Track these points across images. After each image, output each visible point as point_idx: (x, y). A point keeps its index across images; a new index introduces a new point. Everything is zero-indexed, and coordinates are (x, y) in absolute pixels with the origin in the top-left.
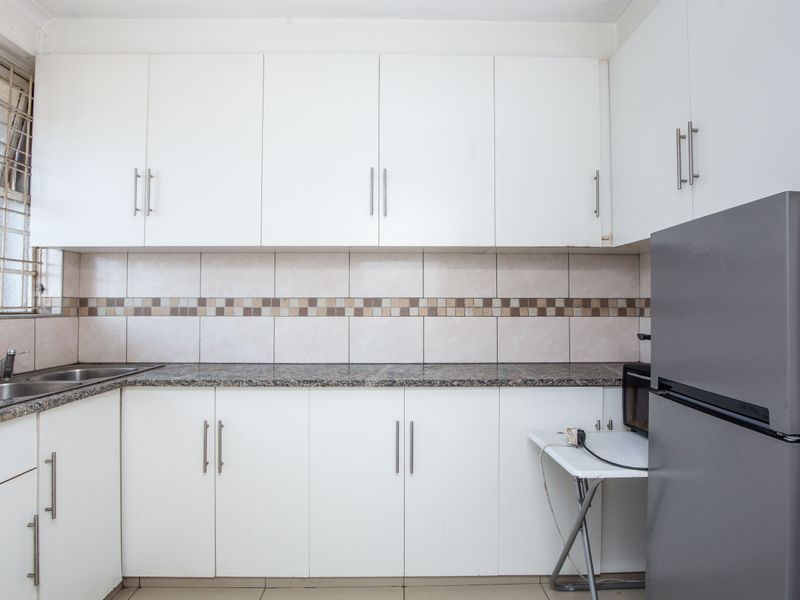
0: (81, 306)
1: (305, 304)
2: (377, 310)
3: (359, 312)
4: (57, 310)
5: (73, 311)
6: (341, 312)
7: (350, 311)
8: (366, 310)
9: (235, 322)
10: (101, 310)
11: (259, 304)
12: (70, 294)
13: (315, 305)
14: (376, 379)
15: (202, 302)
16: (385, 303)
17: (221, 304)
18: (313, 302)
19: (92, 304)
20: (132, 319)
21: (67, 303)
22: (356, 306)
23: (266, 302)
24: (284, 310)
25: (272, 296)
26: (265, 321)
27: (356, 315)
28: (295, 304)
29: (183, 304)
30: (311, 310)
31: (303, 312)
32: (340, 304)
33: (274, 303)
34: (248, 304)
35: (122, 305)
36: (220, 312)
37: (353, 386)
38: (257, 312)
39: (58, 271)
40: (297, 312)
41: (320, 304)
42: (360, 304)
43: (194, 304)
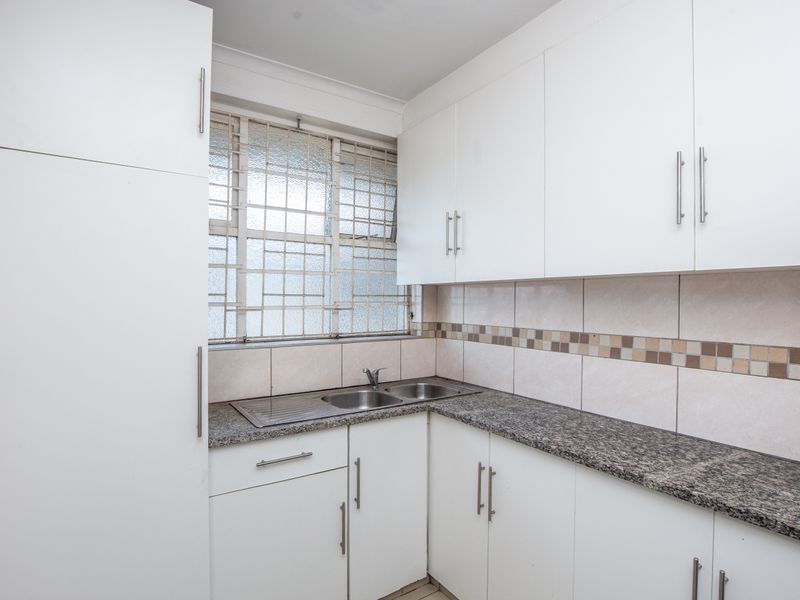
0: (438, 330)
1: (618, 344)
2: (723, 362)
3: (693, 362)
4: (419, 333)
5: (432, 333)
6: (666, 359)
7: (679, 359)
8: (704, 359)
9: (543, 357)
10: (449, 334)
11: (567, 339)
12: (428, 319)
13: (631, 346)
14: (662, 478)
15: (516, 332)
16: (737, 352)
17: (532, 336)
18: (628, 341)
19: (443, 328)
20: (467, 343)
21: (426, 327)
22: (689, 352)
23: (574, 337)
24: (593, 349)
25: (580, 330)
26: (571, 359)
27: (688, 365)
28: (606, 343)
29: (501, 333)
30: (625, 352)
31: (615, 354)
32: (664, 348)
33: (582, 338)
34: (556, 338)
35: (460, 330)
36: (530, 344)
37: (626, 479)
38: (564, 348)
39: (419, 300)
40: (608, 354)
41: (636, 344)
42: (696, 350)
43: (509, 334)
